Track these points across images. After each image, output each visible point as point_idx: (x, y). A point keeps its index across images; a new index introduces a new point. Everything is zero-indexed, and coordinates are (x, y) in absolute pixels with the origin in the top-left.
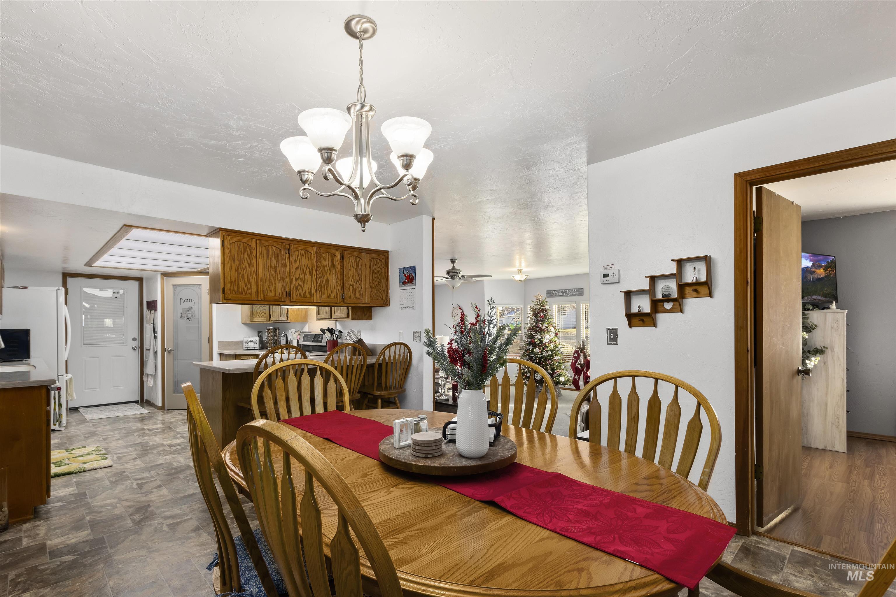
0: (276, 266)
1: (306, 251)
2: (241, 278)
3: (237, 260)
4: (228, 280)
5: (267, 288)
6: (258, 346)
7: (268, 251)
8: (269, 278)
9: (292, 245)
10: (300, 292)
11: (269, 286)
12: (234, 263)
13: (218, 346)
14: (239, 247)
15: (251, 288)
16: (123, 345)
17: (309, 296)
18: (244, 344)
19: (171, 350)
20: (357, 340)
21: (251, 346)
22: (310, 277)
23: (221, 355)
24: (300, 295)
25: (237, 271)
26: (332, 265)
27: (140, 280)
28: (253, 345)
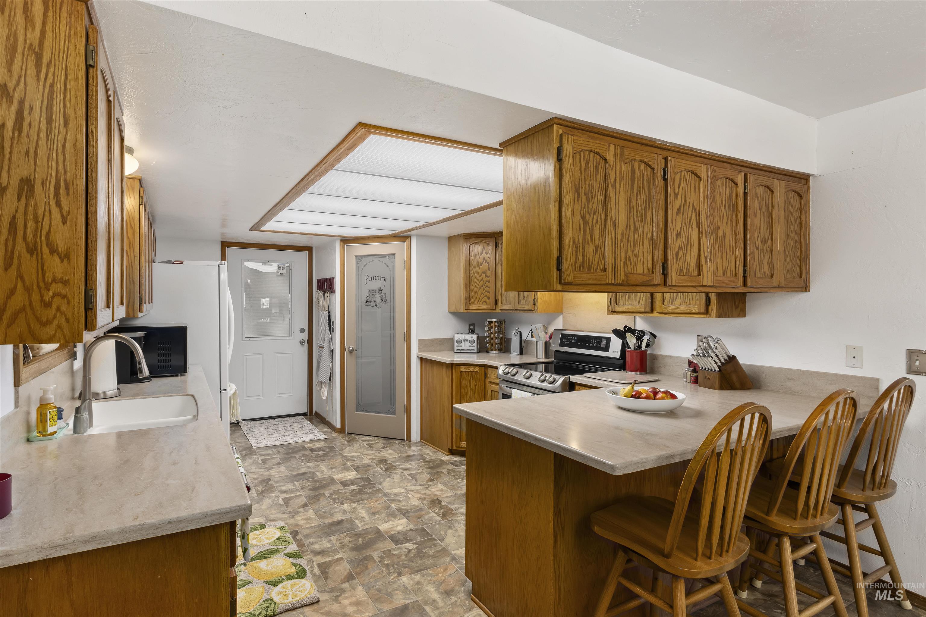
0: (646, 208)
1: (692, 173)
2: (588, 235)
3: (583, 192)
4: (568, 241)
5: (631, 256)
6: (475, 348)
7: (633, 172)
8: (634, 233)
9: (673, 159)
10: (681, 264)
11: (633, 251)
12: (578, 201)
13: (419, 347)
14: (587, 163)
15: (604, 257)
16: (290, 338)
17: (695, 273)
18: (456, 344)
19: (353, 350)
20: (726, 358)
21: (465, 348)
22: (696, 230)
23: (422, 360)
24: (681, 270)
25: (583, 218)
26: (729, 205)
27: (309, 249)
28: (464, 347)
